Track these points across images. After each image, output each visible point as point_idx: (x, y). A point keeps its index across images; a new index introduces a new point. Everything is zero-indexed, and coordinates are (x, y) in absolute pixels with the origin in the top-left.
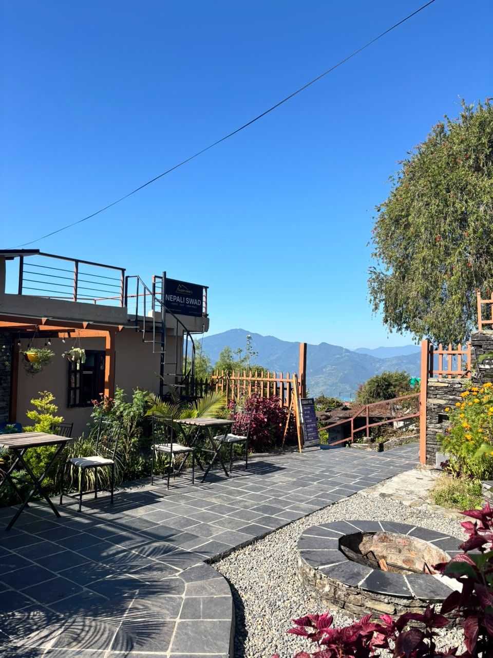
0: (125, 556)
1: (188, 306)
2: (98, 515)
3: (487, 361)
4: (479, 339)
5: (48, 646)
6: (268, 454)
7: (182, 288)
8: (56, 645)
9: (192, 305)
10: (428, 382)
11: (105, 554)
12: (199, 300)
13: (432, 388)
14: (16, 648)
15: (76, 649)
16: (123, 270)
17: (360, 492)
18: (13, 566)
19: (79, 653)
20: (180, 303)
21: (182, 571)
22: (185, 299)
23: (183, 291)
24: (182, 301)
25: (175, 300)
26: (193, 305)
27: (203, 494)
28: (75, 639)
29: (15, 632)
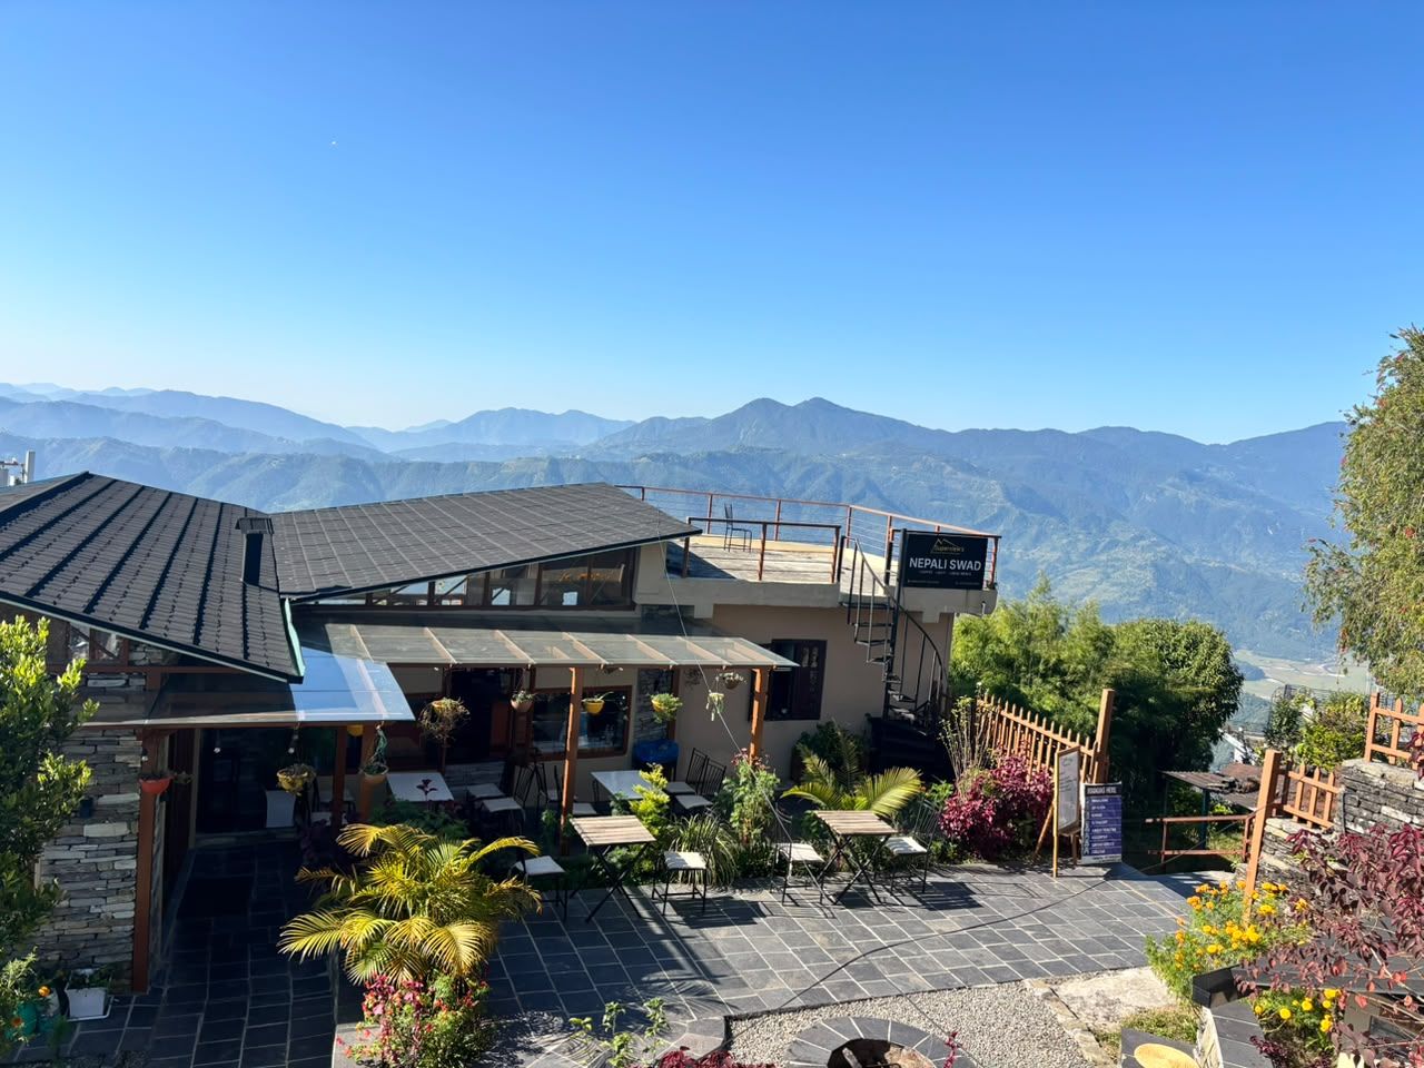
0: (661, 987)
1: (954, 573)
2: (676, 926)
3: (1361, 820)
4: (1352, 778)
5: (550, 1049)
6: (995, 867)
7: (945, 545)
8: (555, 1050)
9: (961, 570)
10: (1265, 824)
11: (645, 979)
12: (976, 562)
13: (1270, 837)
14: (531, 1043)
15: (567, 1058)
16: (838, 528)
17: (1027, 982)
18: (568, 967)
19: (567, 1061)
20: (938, 570)
21: (696, 1019)
22: (948, 564)
23: (946, 549)
24: (942, 565)
25: (928, 566)
26: (965, 571)
27: (815, 925)
28: (570, 1051)
29: (535, 1029)
